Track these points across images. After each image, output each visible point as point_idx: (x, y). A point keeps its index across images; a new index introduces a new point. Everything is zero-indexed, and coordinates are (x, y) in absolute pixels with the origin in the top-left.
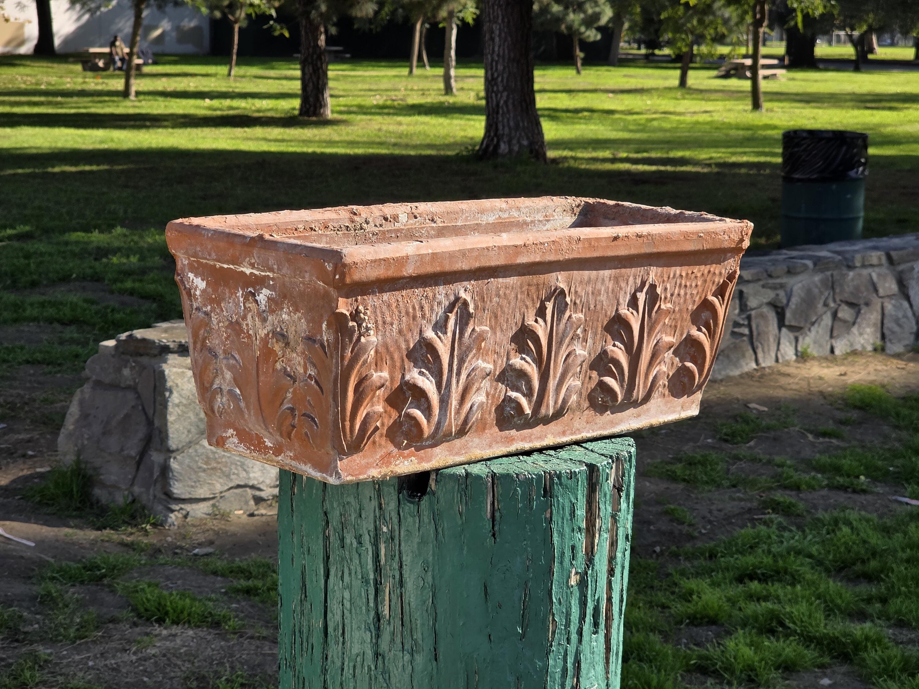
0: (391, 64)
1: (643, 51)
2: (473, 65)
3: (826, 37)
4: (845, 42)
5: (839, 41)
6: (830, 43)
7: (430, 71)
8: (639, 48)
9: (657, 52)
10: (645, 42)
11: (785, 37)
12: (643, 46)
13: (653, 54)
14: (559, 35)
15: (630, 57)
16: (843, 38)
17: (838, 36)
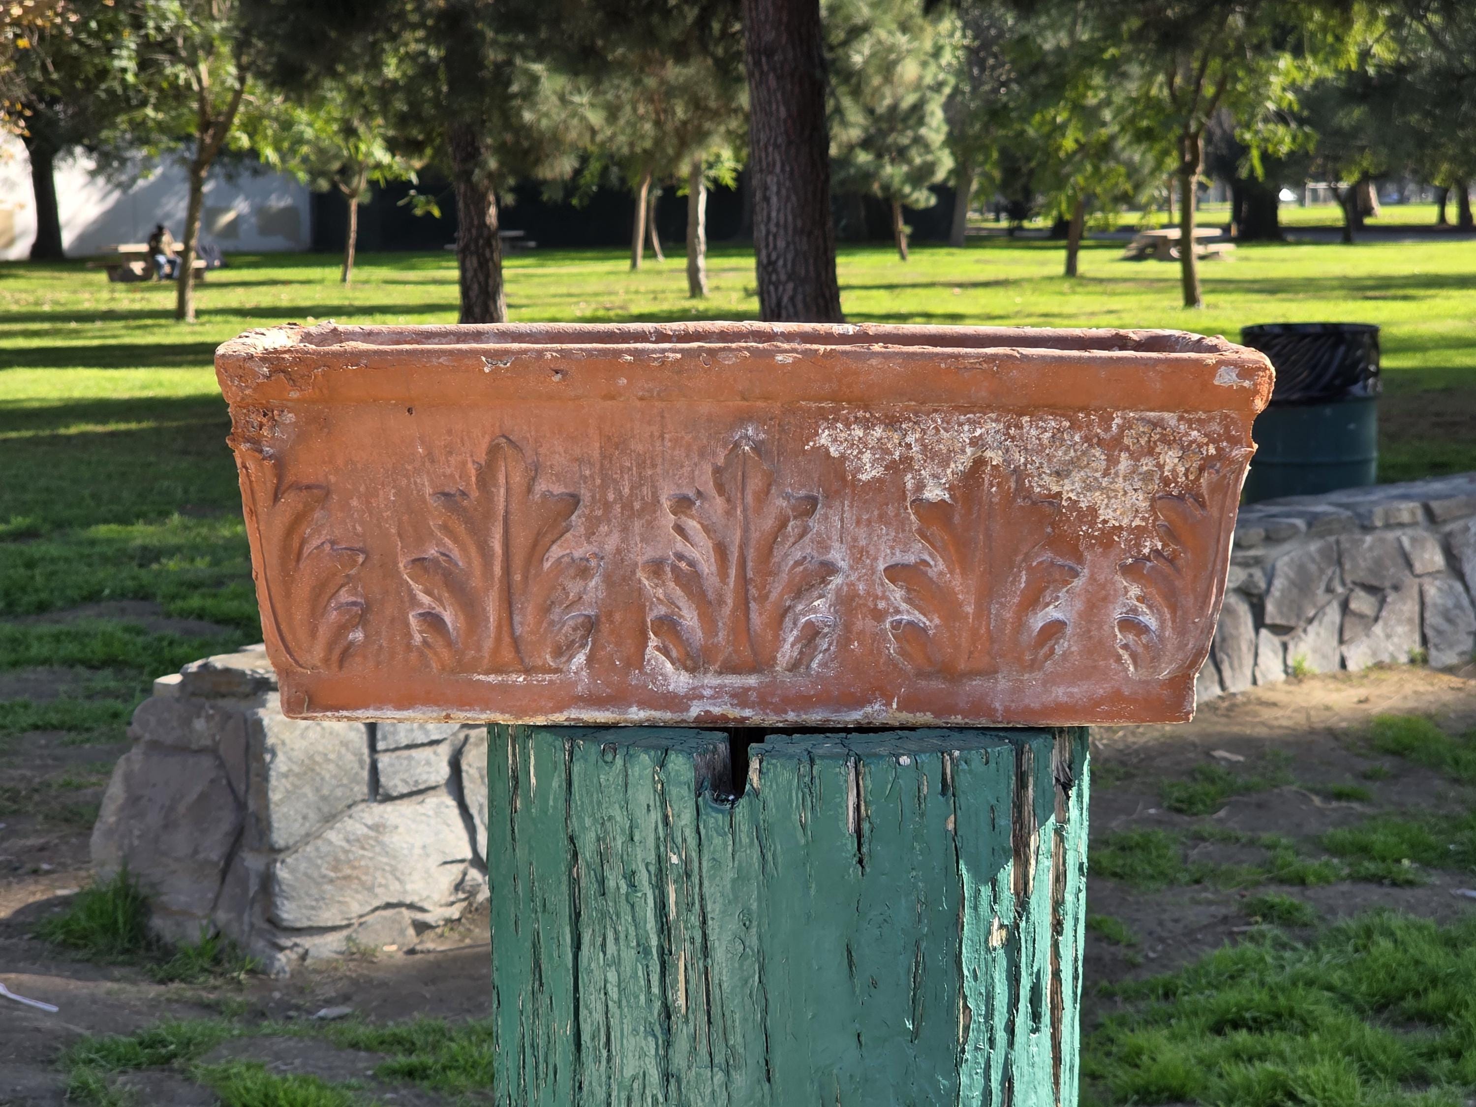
0: (601, 255)
1: (1004, 224)
2: (733, 251)
3: (1295, 193)
4: (1325, 201)
5: (1315, 198)
6: (1301, 202)
7: (663, 263)
8: (997, 220)
9: (1026, 224)
10: (1005, 209)
11: (1229, 194)
12: (1003, 215)
13: (1021, 228)
14: (869, 199)
15: (984, 233)
16: (1321, 193)
17: (1314, 191)
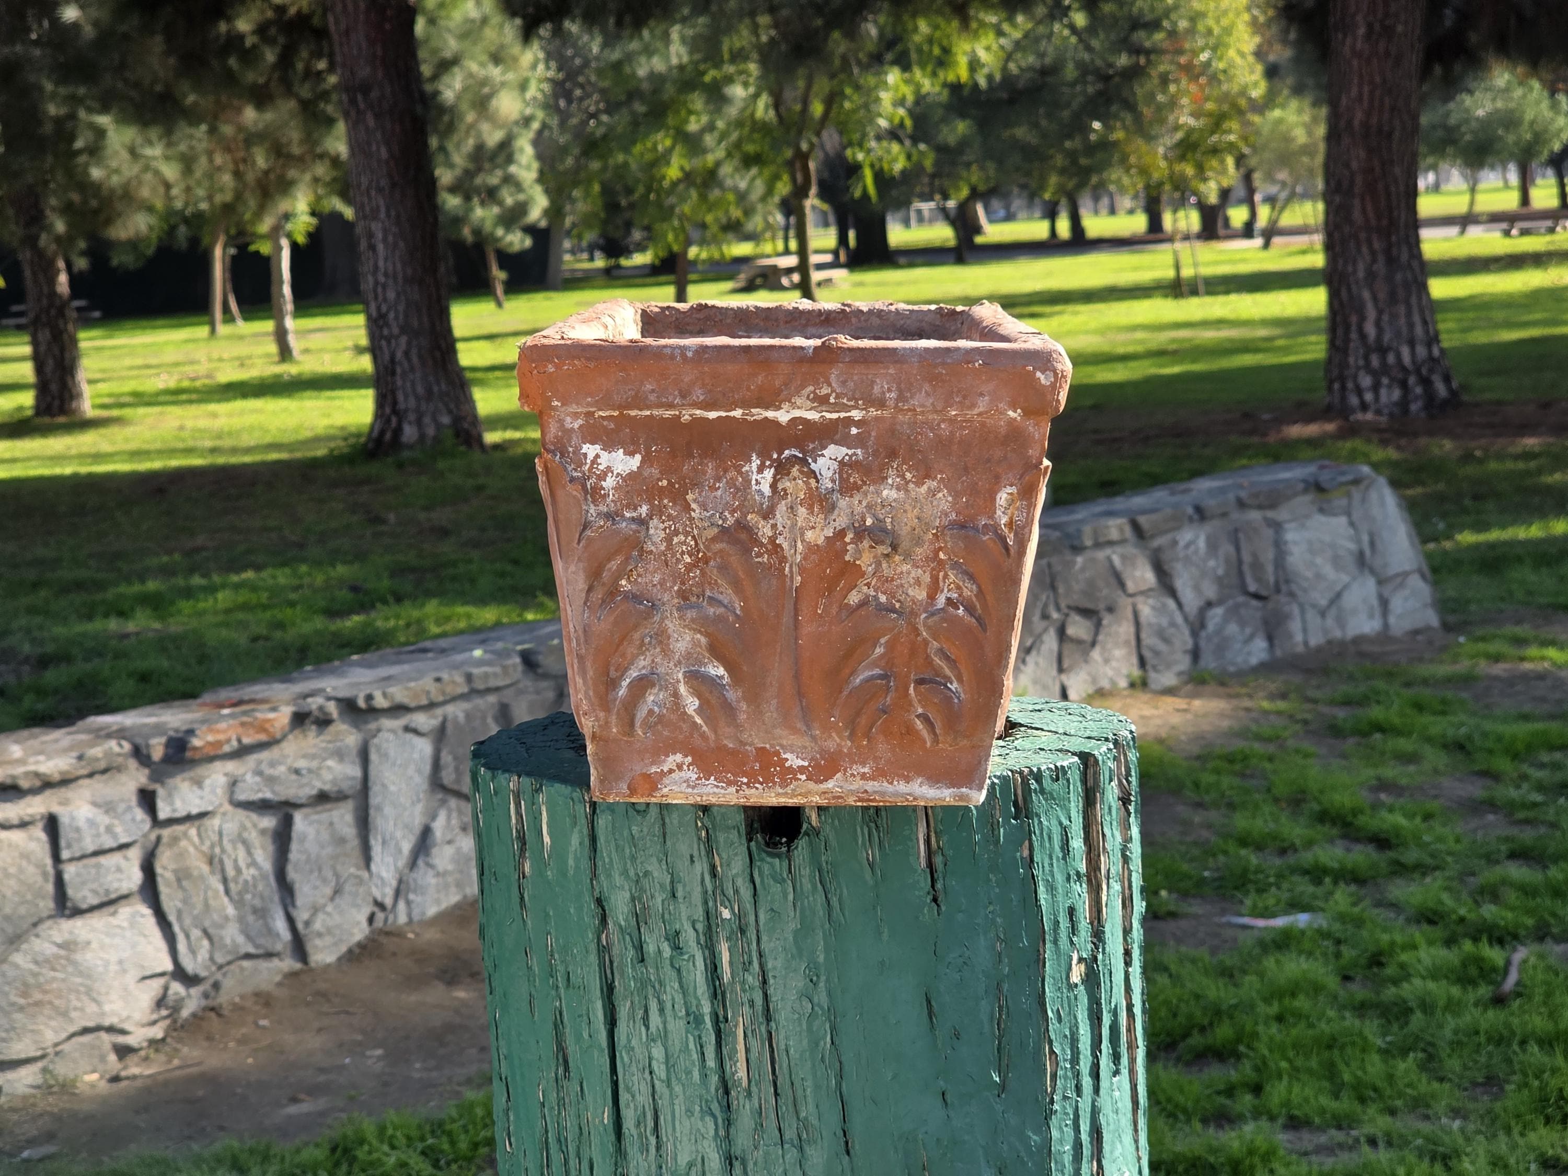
1: (600, 263)
2: (316, 310)
3: (900, 214)
4: (931, 221)
5: (921, 219)
6: (907, 223)
7: (243, 327)
8: (592, 259)
9: (624, 262)
10: (599, 247)
11: (831, 218)
12: (598, 254)
13: (618, 267)
14: (458, 246)
15: (579, 275)
16: (926, 214)
17: (919, 212)
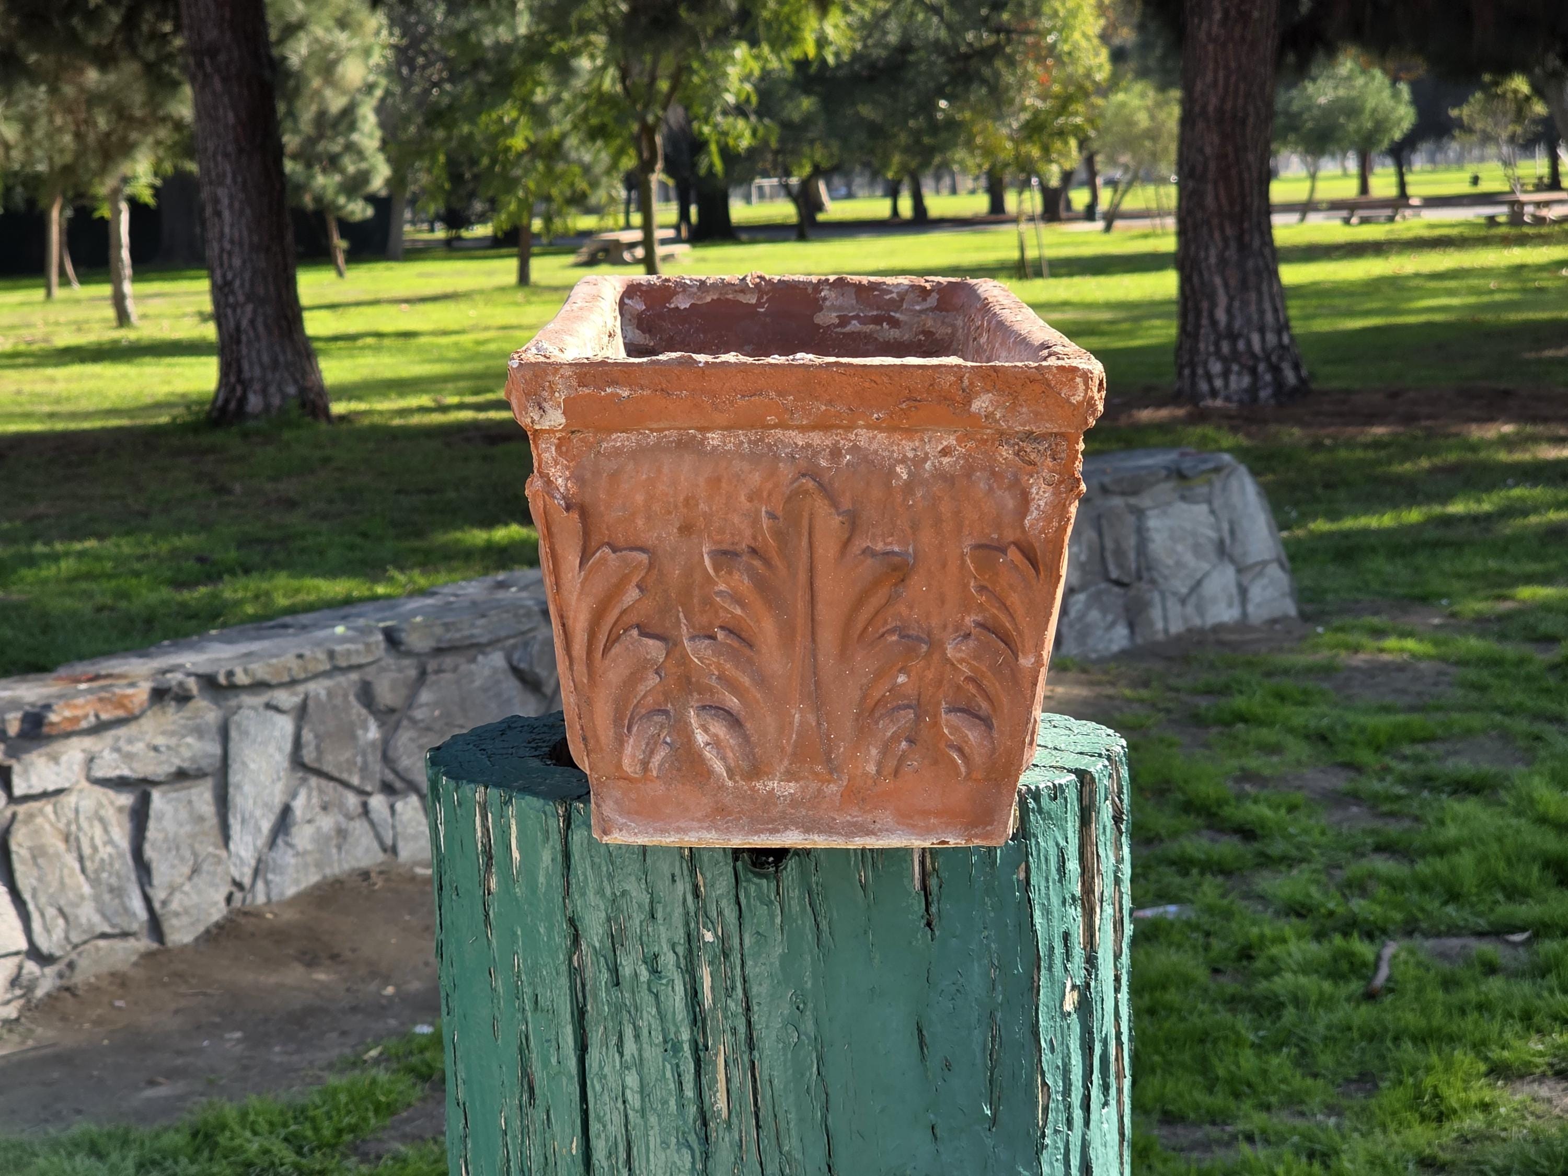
0: (8, 284)
1: (440, 234)
2: (153, 275)
3: (740, 191)
4: (772, 197)
5: (762, 196)
6: (748, 199)
7: (79, 290)
8: (432, 230)
9: (466, 234)
10: (438, 217)
11: (672, 193)
12: (438, 225)
13: (459, 238)
14: (299, 213)
15: (420, 246)
16: (767, 191)
17: (760, 188)
